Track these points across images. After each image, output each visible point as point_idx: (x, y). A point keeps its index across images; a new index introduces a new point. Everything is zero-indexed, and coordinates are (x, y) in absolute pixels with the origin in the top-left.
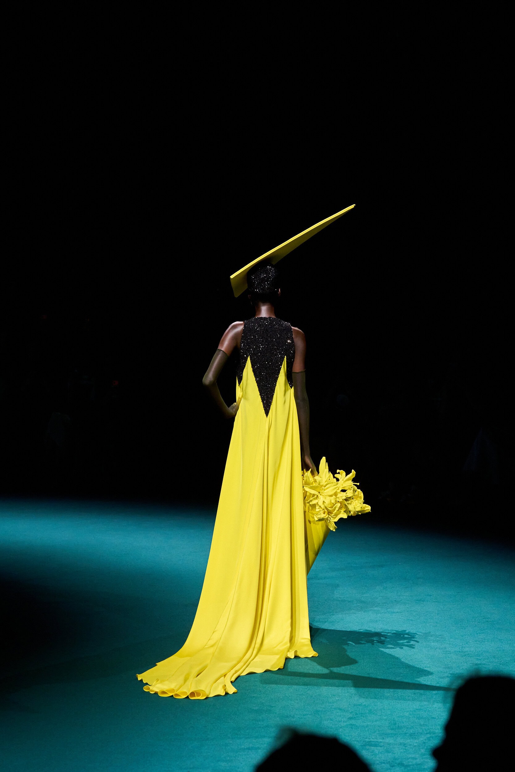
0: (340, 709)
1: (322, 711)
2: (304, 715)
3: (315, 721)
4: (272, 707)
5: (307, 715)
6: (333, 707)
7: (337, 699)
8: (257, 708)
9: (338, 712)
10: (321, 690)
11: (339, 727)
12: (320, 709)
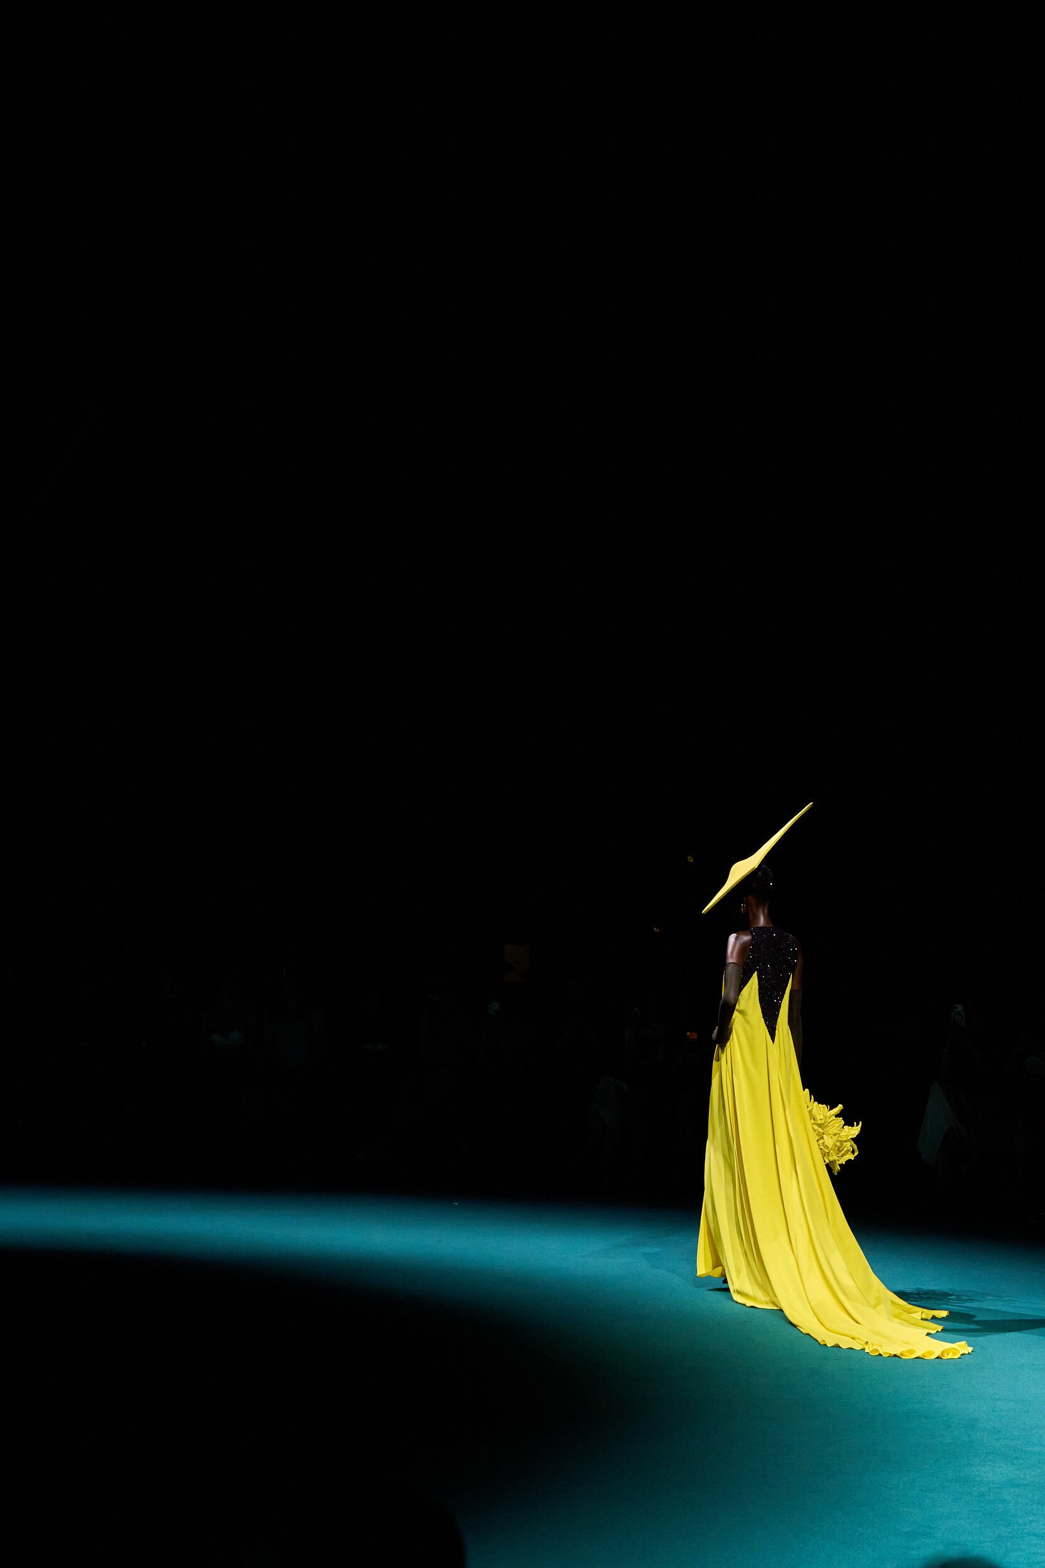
0: (1035, 1535)
1: (1008, 1537)
2: (980, 1543)
3: (997, 1552)
4: (931, 1528)
5: (986, 1542)
6: (1026, 1531)
7: (1031, 1519)
8: (908, 1529)
9: (1032, 1540)
10: (1006, 1505)
11: (1034, 1562)
12: (1005, 1534)
